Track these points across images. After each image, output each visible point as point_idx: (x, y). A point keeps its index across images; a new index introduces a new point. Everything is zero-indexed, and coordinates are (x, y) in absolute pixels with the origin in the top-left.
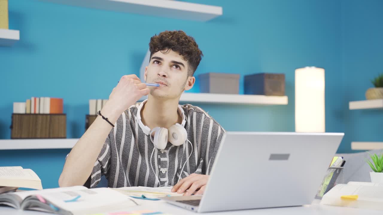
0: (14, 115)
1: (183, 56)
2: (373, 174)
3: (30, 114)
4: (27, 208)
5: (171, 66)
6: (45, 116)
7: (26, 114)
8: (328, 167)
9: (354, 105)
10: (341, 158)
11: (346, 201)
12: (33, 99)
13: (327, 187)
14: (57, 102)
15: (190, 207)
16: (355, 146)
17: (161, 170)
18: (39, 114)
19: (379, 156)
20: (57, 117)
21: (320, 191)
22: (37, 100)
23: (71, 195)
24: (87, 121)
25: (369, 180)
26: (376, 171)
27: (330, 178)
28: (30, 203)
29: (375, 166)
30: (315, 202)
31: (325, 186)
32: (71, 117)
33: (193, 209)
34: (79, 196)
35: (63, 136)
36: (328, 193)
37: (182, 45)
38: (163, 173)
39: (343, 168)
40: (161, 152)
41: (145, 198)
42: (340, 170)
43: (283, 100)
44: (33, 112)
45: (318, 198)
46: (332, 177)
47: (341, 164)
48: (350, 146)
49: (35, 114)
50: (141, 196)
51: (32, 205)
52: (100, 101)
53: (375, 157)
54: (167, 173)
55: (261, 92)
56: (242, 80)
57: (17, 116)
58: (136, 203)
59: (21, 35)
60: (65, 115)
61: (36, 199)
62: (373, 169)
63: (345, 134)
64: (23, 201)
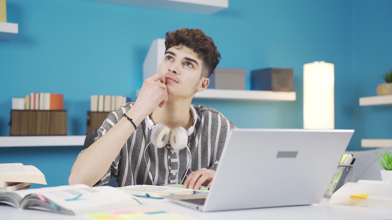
0: (12, 111)
1: (197, 53)
2: (384, 172)
3: (30, 111)
4: (27, 207)
5: (183, 64)
6: (45, 113)
7: (25, 111)
8: (338, 165)
9: (364, 102)
10: (351, 156)
11: (356, 200)
12: (32, 95)
13: (336, 185)
14: (58, 98)
15: (195, 206)
16: (365, 143)
17: (171, 172)
18: (39, 110)
19: (390, 154)
20: (57, 113)
21: (328, 190)
22: (37, 96)
23: (73, 194)
24: (88, 118)
25: (380, 179)
26: (387, 169)
27: (340, 176)
28: (30, 202)
29: (386, 164)
30: (324, 201)
31: (335, 184)
32: (72, 113)
33: (197, 208)
34: (81, 195)
35: (63, 133)
36: (337, 192)
37: (197, 42)
38: (174, 175)
39: (353, 166)
40: (171, 152)
41: (149, 197)
42: (350, 168)
43: (291, 96)
44: (32, 108)
45: (327, 196)
46: (341, 175)
47: (350, 162)
48: (360, 143)
49: (35, 111)
50: (145, 195)
51: (32, 204)
52: (101, 97)
53: (386, 154)
54: (178, 174)
55: (268, 87)
56: (248, 75)
57: (16, 112)
58: (139, 202)
59: (20, 29)
60: (65, 111)
61: (36, 197)
62: (384, 168)
63: (355, 131)
64: (23, 199)
